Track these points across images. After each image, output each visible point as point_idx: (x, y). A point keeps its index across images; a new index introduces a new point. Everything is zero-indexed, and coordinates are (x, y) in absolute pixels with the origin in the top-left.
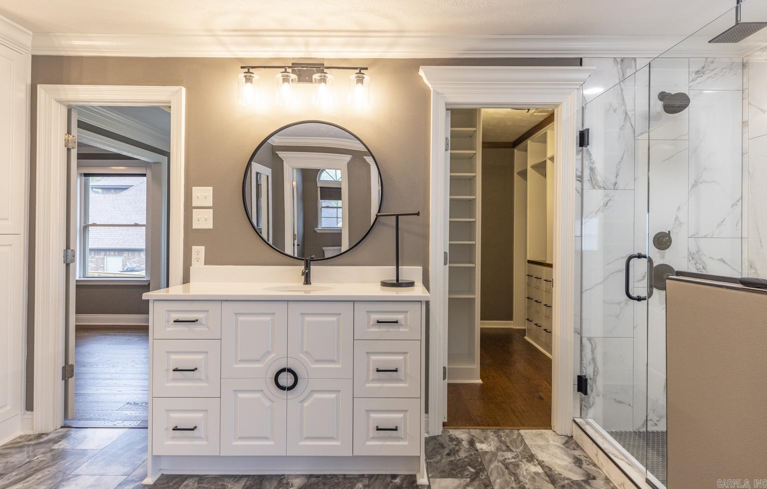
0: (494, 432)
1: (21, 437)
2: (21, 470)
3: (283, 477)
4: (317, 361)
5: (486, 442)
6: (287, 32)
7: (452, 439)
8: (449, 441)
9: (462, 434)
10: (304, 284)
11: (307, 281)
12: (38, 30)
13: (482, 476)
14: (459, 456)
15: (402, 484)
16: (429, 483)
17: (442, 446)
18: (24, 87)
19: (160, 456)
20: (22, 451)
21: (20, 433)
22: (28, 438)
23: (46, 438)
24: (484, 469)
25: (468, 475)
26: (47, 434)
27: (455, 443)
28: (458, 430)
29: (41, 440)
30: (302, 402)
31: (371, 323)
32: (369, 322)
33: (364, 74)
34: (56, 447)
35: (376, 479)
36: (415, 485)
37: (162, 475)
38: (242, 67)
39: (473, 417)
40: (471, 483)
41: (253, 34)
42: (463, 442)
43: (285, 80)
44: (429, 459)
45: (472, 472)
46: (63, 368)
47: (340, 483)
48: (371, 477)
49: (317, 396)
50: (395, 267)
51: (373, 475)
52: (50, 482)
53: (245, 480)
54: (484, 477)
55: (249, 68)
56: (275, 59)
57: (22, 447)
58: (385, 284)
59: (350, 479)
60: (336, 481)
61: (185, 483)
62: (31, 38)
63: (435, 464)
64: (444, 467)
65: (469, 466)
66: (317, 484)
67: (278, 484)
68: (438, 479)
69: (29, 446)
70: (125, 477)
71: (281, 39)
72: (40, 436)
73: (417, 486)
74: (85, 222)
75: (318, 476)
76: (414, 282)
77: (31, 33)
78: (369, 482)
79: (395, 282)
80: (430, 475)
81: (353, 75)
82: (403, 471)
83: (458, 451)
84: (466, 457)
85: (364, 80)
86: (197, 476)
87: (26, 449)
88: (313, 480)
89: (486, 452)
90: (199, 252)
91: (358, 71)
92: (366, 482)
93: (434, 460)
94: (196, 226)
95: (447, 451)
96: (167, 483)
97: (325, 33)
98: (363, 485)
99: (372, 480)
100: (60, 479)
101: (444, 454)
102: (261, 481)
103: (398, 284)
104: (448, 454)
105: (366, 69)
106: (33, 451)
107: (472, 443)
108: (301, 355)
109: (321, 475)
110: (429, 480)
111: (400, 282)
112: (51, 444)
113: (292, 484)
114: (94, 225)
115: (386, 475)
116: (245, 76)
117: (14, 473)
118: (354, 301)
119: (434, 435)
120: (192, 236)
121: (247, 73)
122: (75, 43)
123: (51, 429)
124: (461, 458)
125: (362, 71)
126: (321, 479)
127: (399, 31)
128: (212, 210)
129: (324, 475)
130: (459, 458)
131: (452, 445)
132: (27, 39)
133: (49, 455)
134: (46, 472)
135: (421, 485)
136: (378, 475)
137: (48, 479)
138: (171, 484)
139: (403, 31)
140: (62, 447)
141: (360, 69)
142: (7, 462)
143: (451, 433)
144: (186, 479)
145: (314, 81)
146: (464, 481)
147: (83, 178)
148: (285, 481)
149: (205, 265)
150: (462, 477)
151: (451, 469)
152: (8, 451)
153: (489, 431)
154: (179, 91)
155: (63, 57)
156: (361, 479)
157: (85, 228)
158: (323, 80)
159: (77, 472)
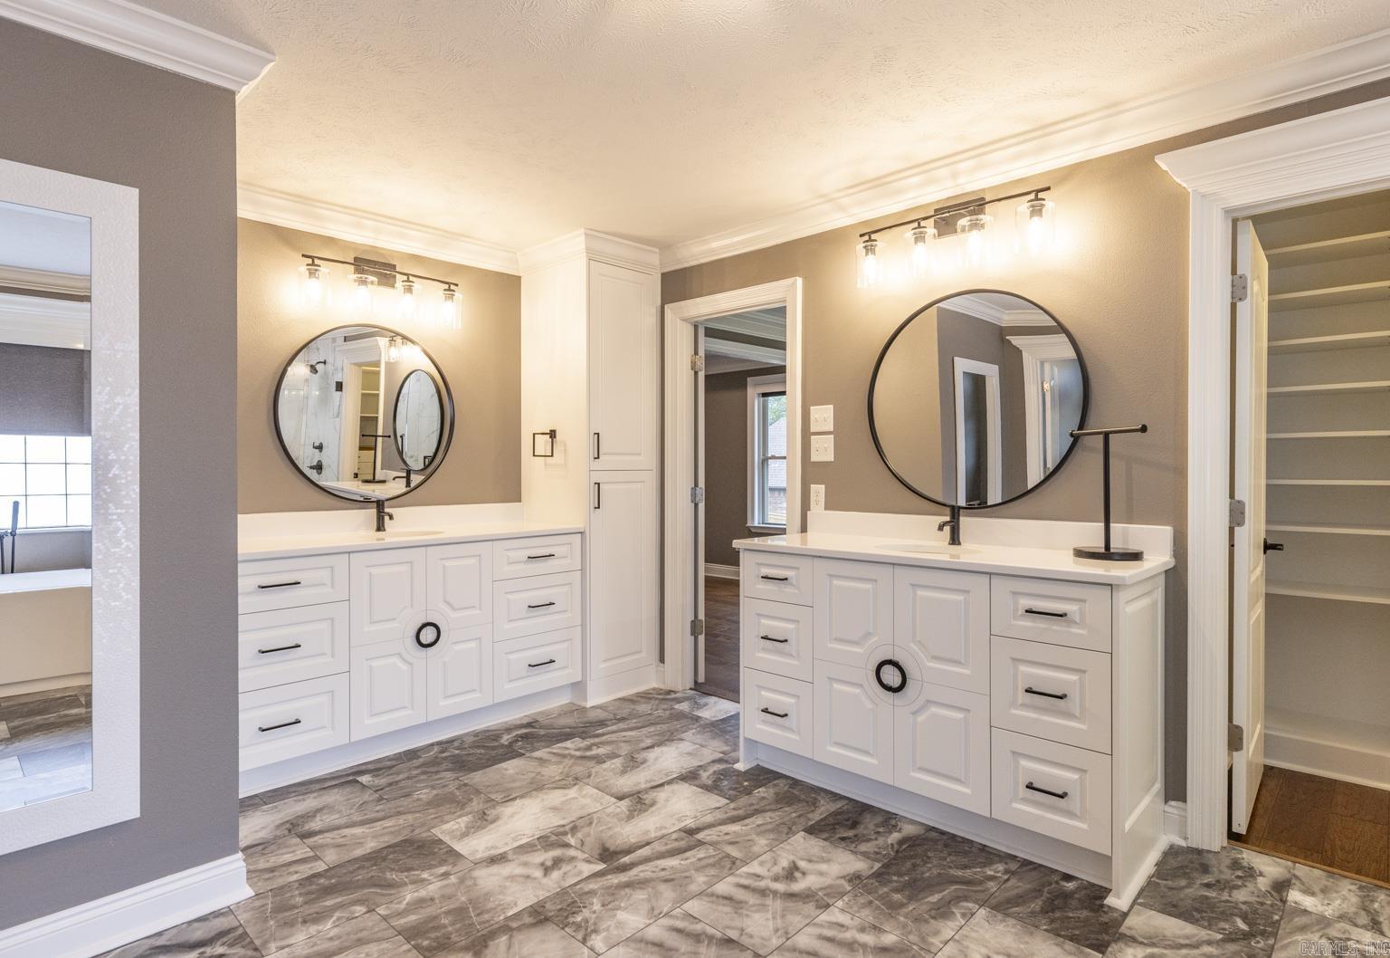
0: (1361, 888)
1: (654, 689)
2: (641, 719)
3: (894, 816)
4: (935, 658)
5: (1321, 896)
6: (923, 167)
7: (1236, 865)
8: (1228, 867)
9: (1269, 867)
10: (949, 544)
11: (955, 540)
12: (664, 246)
13: (1258, 942)
14: (1230, 896)
15: (1076, 893)
16: (1130, 910)
17: (1205, 869)
18: (655, 311)
19: (757, 742)
20: (649, 703)
21: (655, 685)
22: (659, 691)
23: (673, 696)
24: (1275, 935)
25: (1225, 929)
26: (675, 692)
27: (1240, 873)
28: (1266, 856)
29: (669, 697)
30: (914, 713)
31: (1020, 613)
32: (1016, 610)
33: (1044, 200)
34: (677, 706)
35: (1035, 869)
36: (1098, 902)
37: (758, 765)
38: (861, 236)
39: (1328, 847)
40: (1220, 943)
41: (878, 184)
42: (1260, 879)
43: (920, 238)
44: (1157, 878)
45: (1238, 928)
46: (692, 621)
47: (970, 852)
48: (1026, 863)
49: (934, 709)
50: (1103, 524)
51: (1031, 863)
52: (657, 738)
53: (844, 802)
54: (1261, 945)
55: (870, 234)
56: (912, 209)
57: (650, 698)
58: (1080, 553)
59: (990, 853)
60: (966, 848)
61: (776, 782)
62: (658, 255)
63: (1165, 890)
64: (1181, 900)
65: (1240, 917)
66: (935, 841)
67: (882, 822)
68: (1153, 912)
69: (656, 699)
70: (721, 755)
71: (915, 180)
72: (670, 692)
73: (1102, 906)
74: (764, 455)
75: (943, 833)
76: (1142, 553)
77: (657, 250)
78: (1018, 868)
79: (1103, 550)
80: (1140, 901)
81: (1023, 205)
82: (1088, 875)
83: (1237, 887)
84: (1244, 903)
85: (1043, 210)
86: (793, 779)
87: (653, 702)
88: (933, 834)
89: (1305, 910)
90: (818, 491)
91: (1032, 196)
92: (1014, 866)
93: (1170, 883)
94: (815, 457)
95: (1208, 879)
96: (760, 775)
97: (978, 151)
98: (1005, 869)
99: (1025, 869)
100: (666, 738)
101: (1199, 882)
102: (863, 811)
103: (1107, 554)
104: (1208, 886)
105: (1048, 189)
106: (657, 705)
107: (1281, 886)
108: (912, 645)
109: (949, 833)
110: (1132, 907)
111: (1112, 551)
112: (673, 703)
113: (900, 829)
114: (773, 457)
115: (1054, 871)
116: (865, 247)
117: (634, 721)
118: (990, 574)
119: (1200, 847)
120: (811, 472)
121: (867, 241)
122: (714, 245)
123: (680, 688)
124: (1234, 900)
125: (1041, 195)
126: (945, 837)
127: (1107, 107)
128: (832, 436)
129: (953, 834)
130: (1228, 898)
131: (1227, 875)
132: (654, 258)
133: (668, 712)
134: (658, 727)
135: (1109, 907)
136: (1041, 866)
137: (655, 735)
138: (761, 778)
139: (1115, 104)
140: (681, 708)
141: (1036, 194)
142: (634, 709)
143: (1244, 856)
144: (778, 778)
145: (959, 230)
146: (1209, 934)
147: (762, 399)
148: (893, 822)
149: (825, 509)
150: (1209, 927)
151: (1193, 907)
152: (639, 699)
153: (1347, 882)
154: (794, 283)
155: (685, 268)
156: (1008, 861)
157: (765, 461)
158: (976, 226)
159: (683, 736)
